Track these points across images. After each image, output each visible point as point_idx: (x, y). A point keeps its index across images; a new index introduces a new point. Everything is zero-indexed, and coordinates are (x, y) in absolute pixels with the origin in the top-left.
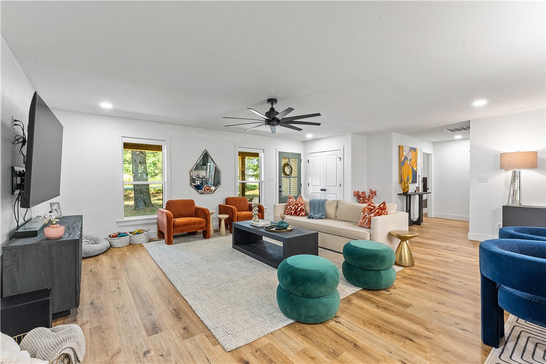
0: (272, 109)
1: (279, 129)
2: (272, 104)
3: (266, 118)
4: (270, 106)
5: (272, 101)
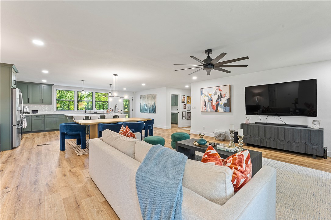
2: (209, 54)
4: (207, 55)
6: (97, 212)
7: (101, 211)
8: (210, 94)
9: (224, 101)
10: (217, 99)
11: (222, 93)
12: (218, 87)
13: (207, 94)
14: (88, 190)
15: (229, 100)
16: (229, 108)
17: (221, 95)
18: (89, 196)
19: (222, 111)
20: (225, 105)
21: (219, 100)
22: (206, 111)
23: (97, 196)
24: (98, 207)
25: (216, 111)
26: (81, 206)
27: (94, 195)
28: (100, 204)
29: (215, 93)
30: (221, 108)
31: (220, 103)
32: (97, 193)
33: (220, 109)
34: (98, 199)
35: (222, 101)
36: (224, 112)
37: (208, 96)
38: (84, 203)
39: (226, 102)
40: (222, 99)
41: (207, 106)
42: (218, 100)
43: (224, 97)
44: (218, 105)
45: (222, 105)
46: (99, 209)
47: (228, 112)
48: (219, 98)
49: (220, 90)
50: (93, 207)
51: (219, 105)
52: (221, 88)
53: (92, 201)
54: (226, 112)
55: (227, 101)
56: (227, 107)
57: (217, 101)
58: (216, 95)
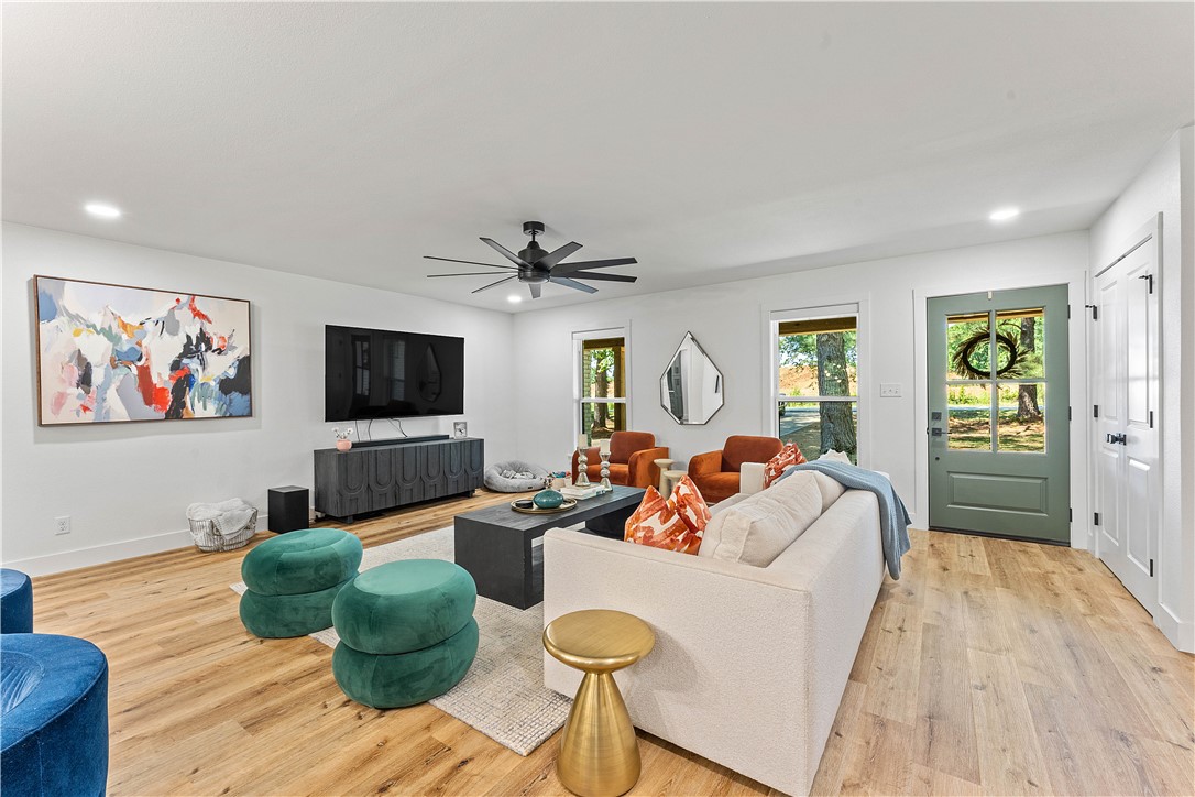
0: (533, 245)
1: (548, 287)
2: (534, 234)
3: (520, 261)
4: (530, 238)
5: (534, 227)
6: (891, 673)
7: (881, 669)
8: (124, 326)
9: (219, 367)
10: (181, 356)
11: (210, 330)
12: (184, 299)
13: (98, 320)
14: (868, 743)
15: (245, 365)
16: (247, 397)
17: (203, 338)
18: (882, 724)
19: (211, 410)
20: (226, 386)
21: (193, 364)
22: (89, 417)
23: (860, 704)
24: (882, 681)
25: (176, 412)
26: (924, 712)
27: (866, 714)
28: (872, 684)
29: (168, 325)
30: (204, 398)
31: (200, 378)
32: (851, 711)
33: (198, 406)
34: (863, 695)
35: (209, 369)
36: (224, 417)
37: (107, 333)
38: (911, 714)
39: (232, 373)
40: (210, 357)
41: (104, 388)
42: (185, 361)
43: (220, 351)
44: (184, 382)
45: (213, 384)
46: (881, 676)
47: (243, 416)
48: (189, 351)
49: (198, 314)
50: (893, 688)
51: (190, 385)
52: (199, 304)
53: (883, 704)
54: (231, 416)
55: (239, 368)
56: (235, 395)
57: (176, 366)
58: (174, 332)
